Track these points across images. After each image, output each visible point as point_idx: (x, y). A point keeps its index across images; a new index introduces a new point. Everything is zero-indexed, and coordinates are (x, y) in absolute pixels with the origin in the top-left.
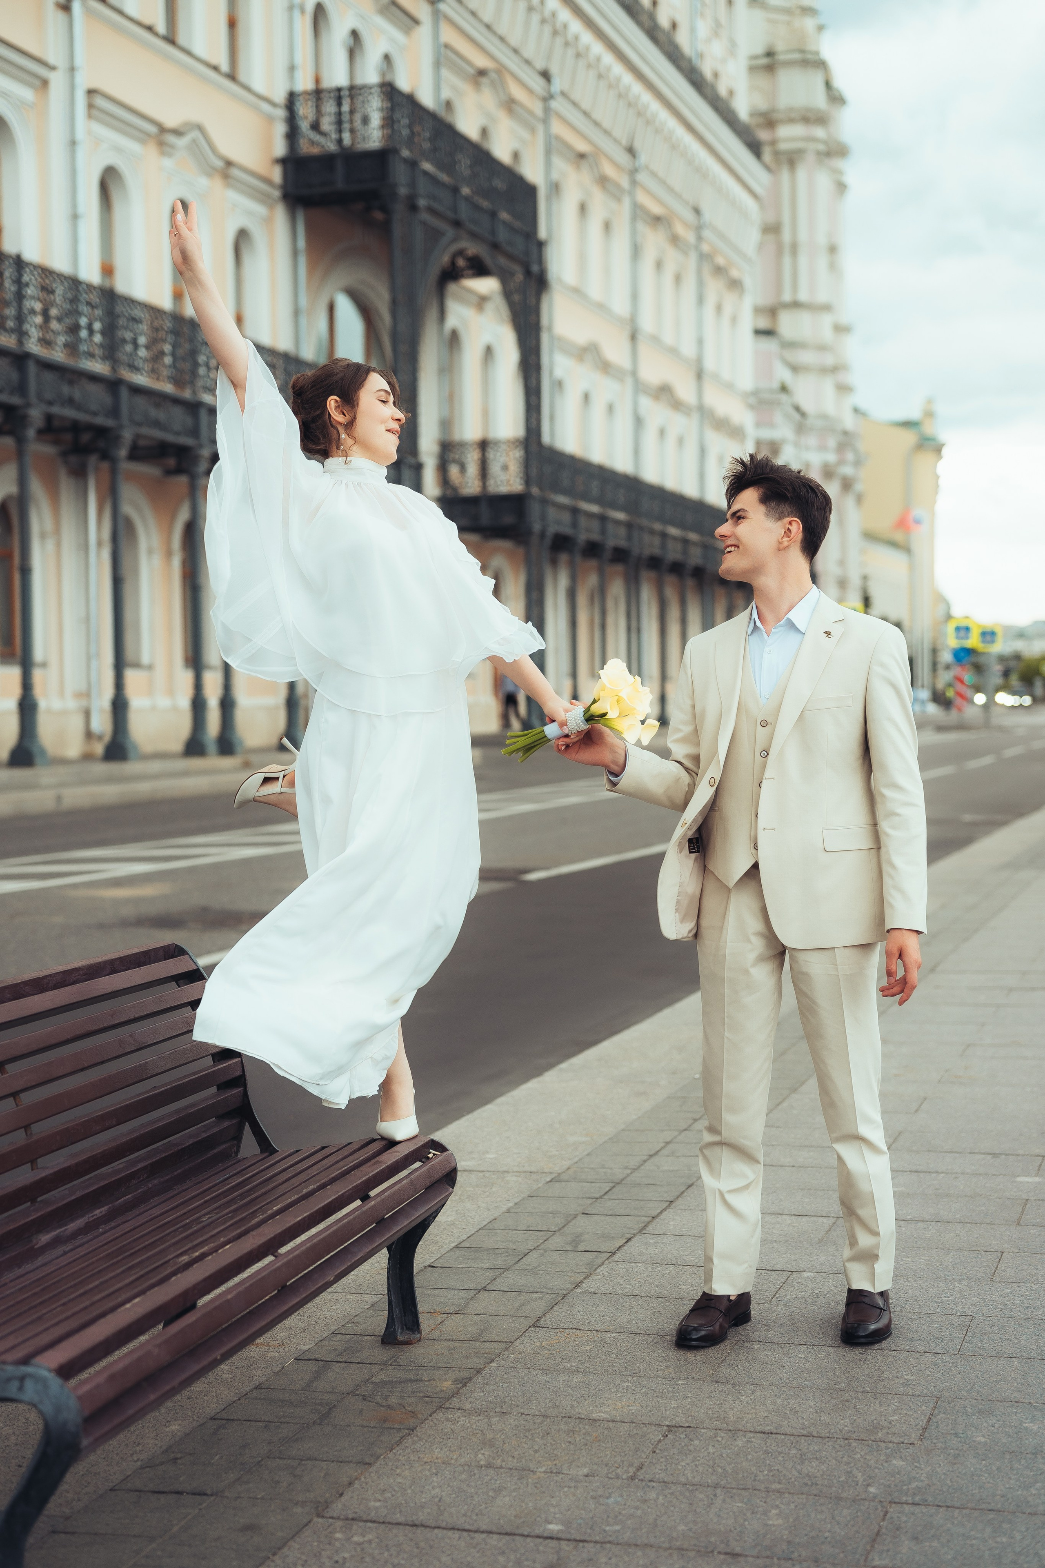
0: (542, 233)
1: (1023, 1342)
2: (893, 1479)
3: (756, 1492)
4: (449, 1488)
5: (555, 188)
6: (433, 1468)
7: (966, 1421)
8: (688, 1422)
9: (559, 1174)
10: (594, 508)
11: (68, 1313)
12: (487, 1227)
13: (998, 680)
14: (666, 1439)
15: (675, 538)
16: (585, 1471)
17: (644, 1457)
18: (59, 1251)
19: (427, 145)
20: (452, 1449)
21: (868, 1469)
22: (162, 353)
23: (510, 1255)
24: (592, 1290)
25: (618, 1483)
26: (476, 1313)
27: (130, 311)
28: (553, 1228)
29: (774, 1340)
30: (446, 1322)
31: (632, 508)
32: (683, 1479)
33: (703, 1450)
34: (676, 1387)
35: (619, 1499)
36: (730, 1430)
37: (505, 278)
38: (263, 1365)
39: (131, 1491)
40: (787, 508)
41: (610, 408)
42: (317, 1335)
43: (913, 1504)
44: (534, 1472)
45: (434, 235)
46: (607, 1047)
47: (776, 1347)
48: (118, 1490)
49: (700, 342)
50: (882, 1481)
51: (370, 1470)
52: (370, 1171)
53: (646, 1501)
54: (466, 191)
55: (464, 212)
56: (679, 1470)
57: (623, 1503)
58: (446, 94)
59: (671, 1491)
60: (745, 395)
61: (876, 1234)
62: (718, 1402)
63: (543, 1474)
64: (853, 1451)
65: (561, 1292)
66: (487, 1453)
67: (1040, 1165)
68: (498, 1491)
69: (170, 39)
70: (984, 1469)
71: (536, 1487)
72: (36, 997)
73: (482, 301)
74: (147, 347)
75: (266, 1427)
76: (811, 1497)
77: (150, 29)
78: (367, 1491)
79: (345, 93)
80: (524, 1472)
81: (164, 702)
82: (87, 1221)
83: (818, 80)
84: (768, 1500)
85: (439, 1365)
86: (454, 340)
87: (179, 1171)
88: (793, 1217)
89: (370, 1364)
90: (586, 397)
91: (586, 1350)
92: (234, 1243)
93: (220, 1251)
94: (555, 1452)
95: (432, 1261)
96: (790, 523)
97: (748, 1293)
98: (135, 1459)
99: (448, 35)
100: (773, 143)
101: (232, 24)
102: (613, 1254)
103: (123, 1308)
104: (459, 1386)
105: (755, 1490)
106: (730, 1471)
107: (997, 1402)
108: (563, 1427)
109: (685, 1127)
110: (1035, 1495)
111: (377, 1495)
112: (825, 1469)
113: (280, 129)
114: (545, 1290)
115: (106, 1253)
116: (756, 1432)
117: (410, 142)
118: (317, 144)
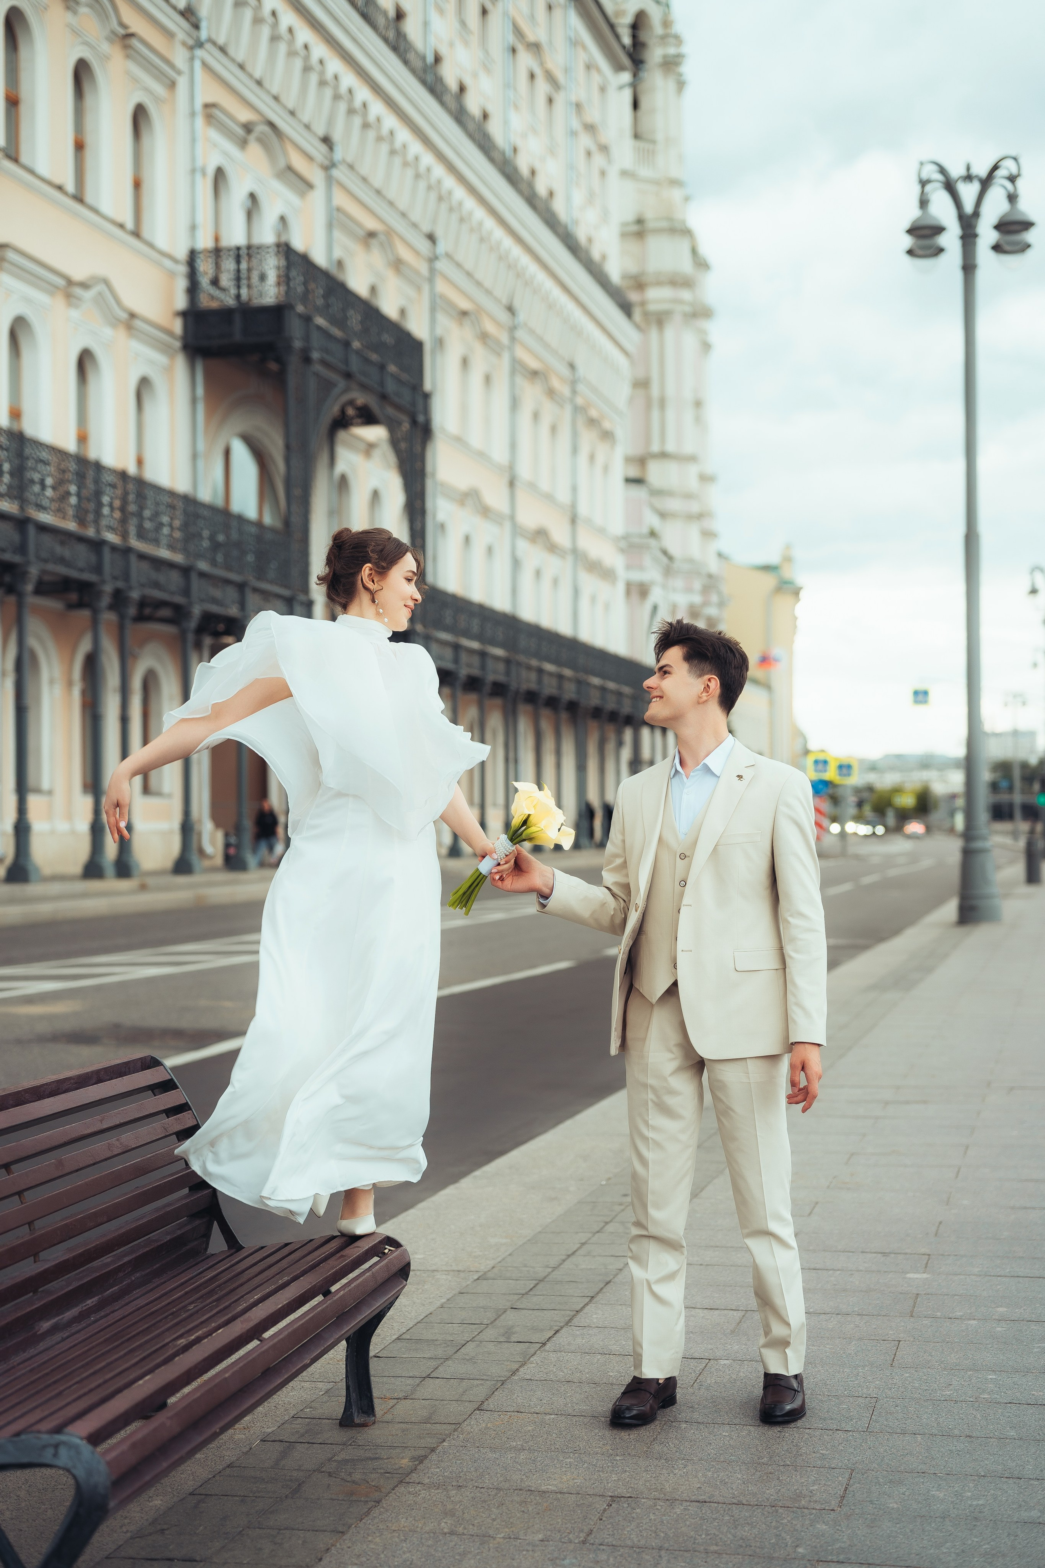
0: (428, 386)
1: (925, 1420)
2: (818, 1541)
3: (697, 1554)
4: (419, 1553)
5: (440, 343)
6: (401, 1535)
7: (879, 1490)
8: (629, 1493)
9: (485, 1273)
10: (475, 645)
11: (86, 1390)
12: (424, 1321)
13: (852, 811)
14: (611, 1508)
15: (551, 674)
16: (540, 1536)
17: (593, 1524)
18: (58, 1337)
19: (320, 302)
20: (416, 1519)
21: (796, 1533)
22: (68, 494)
23: (448, 1346)
24: (528, 1377)
25: (571, 1547)
26: (423, 1398)
27: (38, 453)
28: (485, 1322)
29: (699, 1420)
30: (397, 1406)
31: (510, 644)
32: (629, 1543)
33: (645, 1517)
34: (615, 1462)
35: (574, 1561)
36: (667, 1500)
37: (392, 426)
38: (232, 1446)
39: (126, 1558)
40: (707, 666)
41: (490, 550)
42: (278, 1419)
43: (838, 1562)
44: (494, 1538)
45: (327, 386)
46: (516, 1155)
47: (702, 1426)
48: (113, 1558)
49: (574, 489)
50: (808, 1543)
51: (344, 1537)
52: (335, 1265)
53: (598, 1562)
54: (356, 344)
55: (355, 365)
56: (625, 1535)
57: (578, 1564)
58: (337, 253)
59: (620, 1553)
60: (617, 540)
61: (788, 1325)
62: (654, 1475)
63: (502, 1540)
64: (780, 1516)
65: (499, 1379)
66: (449, 1522)
67: (927, 1263)
68: (464, 1554)
69: (79, 198)
70: (899, 1531)
71: (497, 1551)
72: (36, 1103)
73: (370, 448)
74: (54, 488)
75: (242, 1501)
76: (746, 1557)
77: (60, 188)
78: (343, 1556)
79: (243, 252)
80: (485, 1538)
81: (62, 826)
82: (80, 1310)
83: (684, 246)
84: (708, 1560)
85: (395, 1445)
86: (343, 483)
87: (158, 1265)
88: (706, 1311)
89: (331, 1444)
90: (467, 539)
91: (529, 1431)
92: (226, 1327)
93: (214, 1335)
94: (511, 1520)
95: (377, 1351)
96: (709, 680)
97: (674, 1377)
98: (125, 1530)
99: (340, 199)
100: (643, 304)
101: (137, 185)
102: (544, 1344)
103: (136, 1385)
104: (417, 1463)
105: (695, 1551)
106: (671, 1535)
107: (906, 1473)
108: (516, 1498)
109: (598, 1229)
110: (945, 1553)
111: (353, 1559)
112: (757, 1533)
113: (181, 284)
114: (485, 1377)
115: (104, 1338)
116: (691, 1501)
117: (305, 298)
118: (218, 299)
